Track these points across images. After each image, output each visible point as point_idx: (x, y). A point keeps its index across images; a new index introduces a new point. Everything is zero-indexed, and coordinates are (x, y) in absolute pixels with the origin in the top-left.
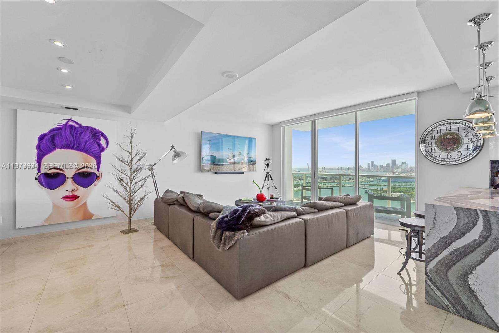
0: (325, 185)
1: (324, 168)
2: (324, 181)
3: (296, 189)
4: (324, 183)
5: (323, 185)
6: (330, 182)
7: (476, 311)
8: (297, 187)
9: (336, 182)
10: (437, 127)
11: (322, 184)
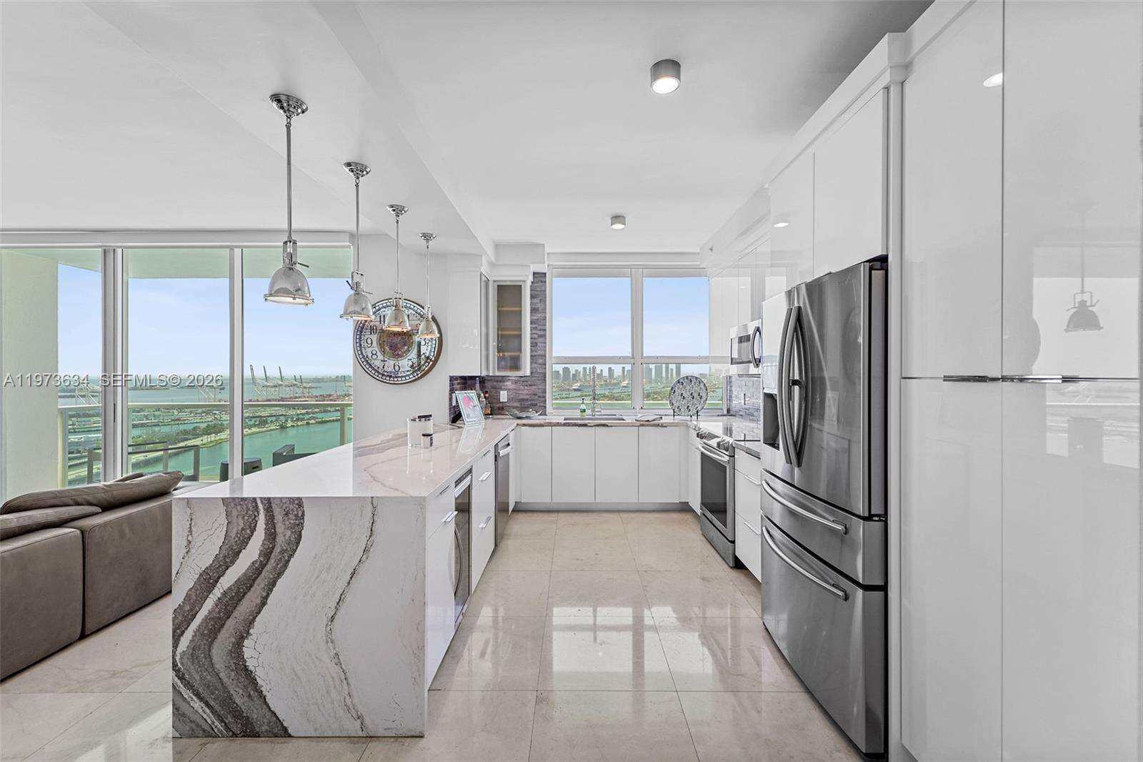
0: (303, 419)
1: (298, 377)
2: (299, 412)
3: (213, 439)
4: (298, 415)
5: (298, 420)
6: (316, 412)
7: (255, 713)
8: (216, 433)
9: (330, 411)
10: (379, 309)
11: (292, 418)
